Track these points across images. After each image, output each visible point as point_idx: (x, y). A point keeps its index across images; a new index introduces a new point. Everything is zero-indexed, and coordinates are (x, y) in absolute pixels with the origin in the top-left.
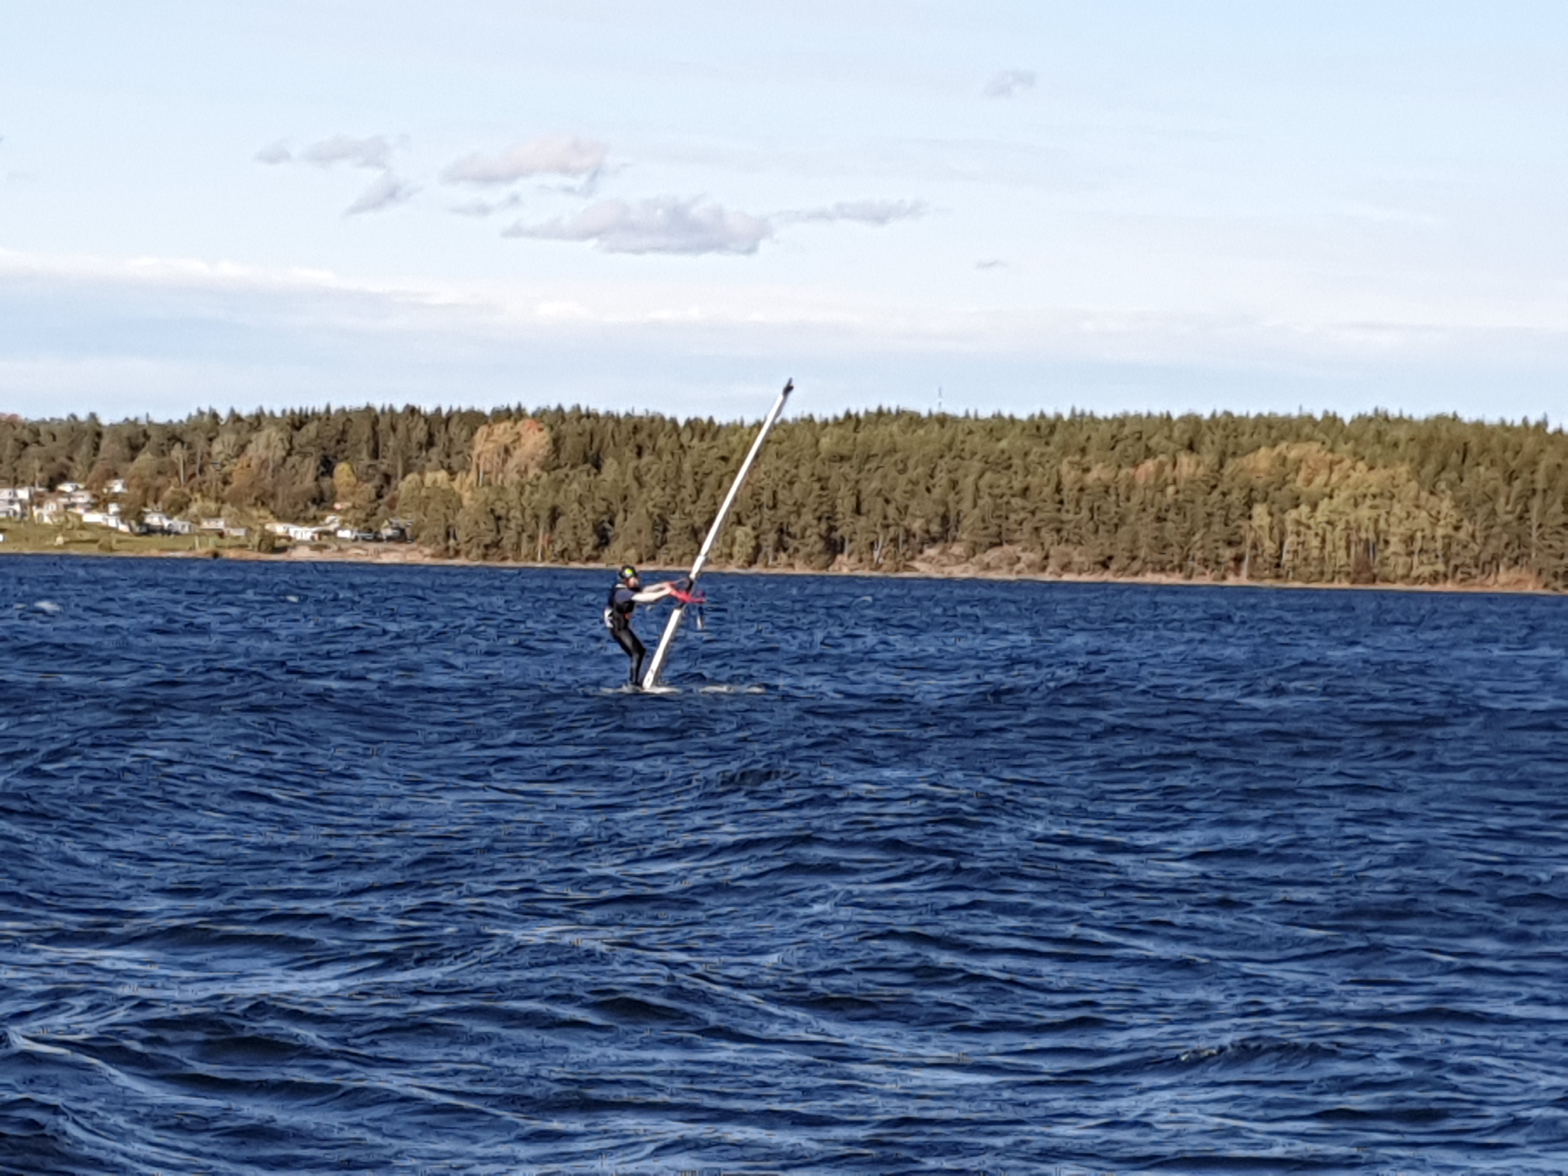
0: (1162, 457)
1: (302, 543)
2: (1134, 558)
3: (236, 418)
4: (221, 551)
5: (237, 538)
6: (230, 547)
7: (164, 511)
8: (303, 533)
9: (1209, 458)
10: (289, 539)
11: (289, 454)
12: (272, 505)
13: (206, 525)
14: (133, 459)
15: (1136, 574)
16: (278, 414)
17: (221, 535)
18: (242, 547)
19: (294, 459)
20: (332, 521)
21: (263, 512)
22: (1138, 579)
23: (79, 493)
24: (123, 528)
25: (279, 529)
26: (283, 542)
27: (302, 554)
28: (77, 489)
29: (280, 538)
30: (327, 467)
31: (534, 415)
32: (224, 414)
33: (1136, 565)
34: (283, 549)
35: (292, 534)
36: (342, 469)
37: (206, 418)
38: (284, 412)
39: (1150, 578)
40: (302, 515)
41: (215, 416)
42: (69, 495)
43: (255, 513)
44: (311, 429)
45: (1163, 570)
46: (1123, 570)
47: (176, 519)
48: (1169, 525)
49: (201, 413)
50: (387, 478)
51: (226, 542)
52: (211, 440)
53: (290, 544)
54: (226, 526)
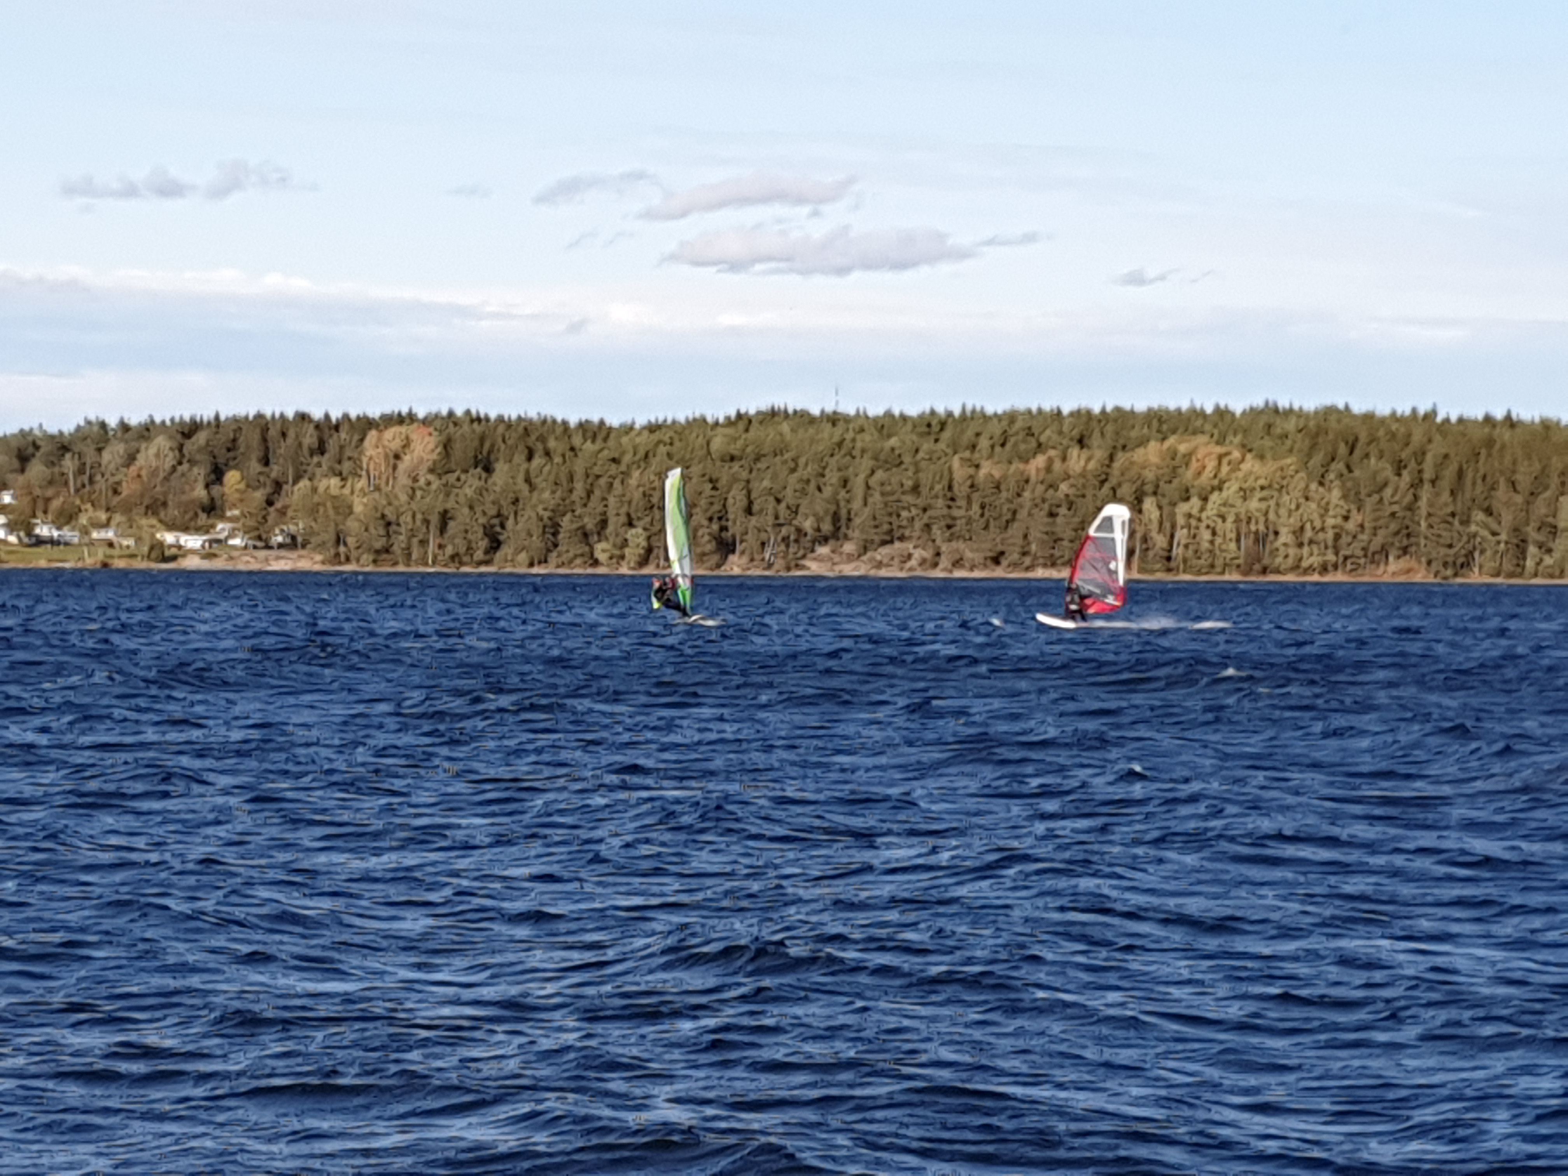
0: (1052, 453)
1: (193, 552)
2: (1024, 554)
3: (125, 427)
4: (110, 561)
5: (128, 547)
6: (121, 557)
7: (53, 522)
8: (193, 541)
9: (1099, 454)
10: (180, 547)
11: (180, 463)
12: (162, 515)
13: (95, 535)
14: (23, 471)
15: (1027, 569)
16: (168, 423)
17: (111, 545)
18: (133, 556)
19: (185, 466)
20: (222, 528)
21: (154, 521)
22: (1030, 575)
24: (12, 539)
25: (169, 538)
26: (174, 551)
27: (192, 563)
29: (171, 546)
30: (217, 474)
31: (426, 422)
32: (112, 422)
33: (1027, 561)
34: (174, 558)
35: (182, 542)
36: (232, 477)
37: (96, 429)
38: (172, 420)
39: (1040, 573)
40: (192, 524)
41: (103, 425)
43: (144, 522)
44: (201, 438)
45: (1053, 565)
46: (1015, 565)
47: (66, 528)
48: (1059, 520)
49: (89, 423)
50: (278, 486)
51: (116, 552)
52: (100, 450)
53: (181, 552)
54: (116, 534)
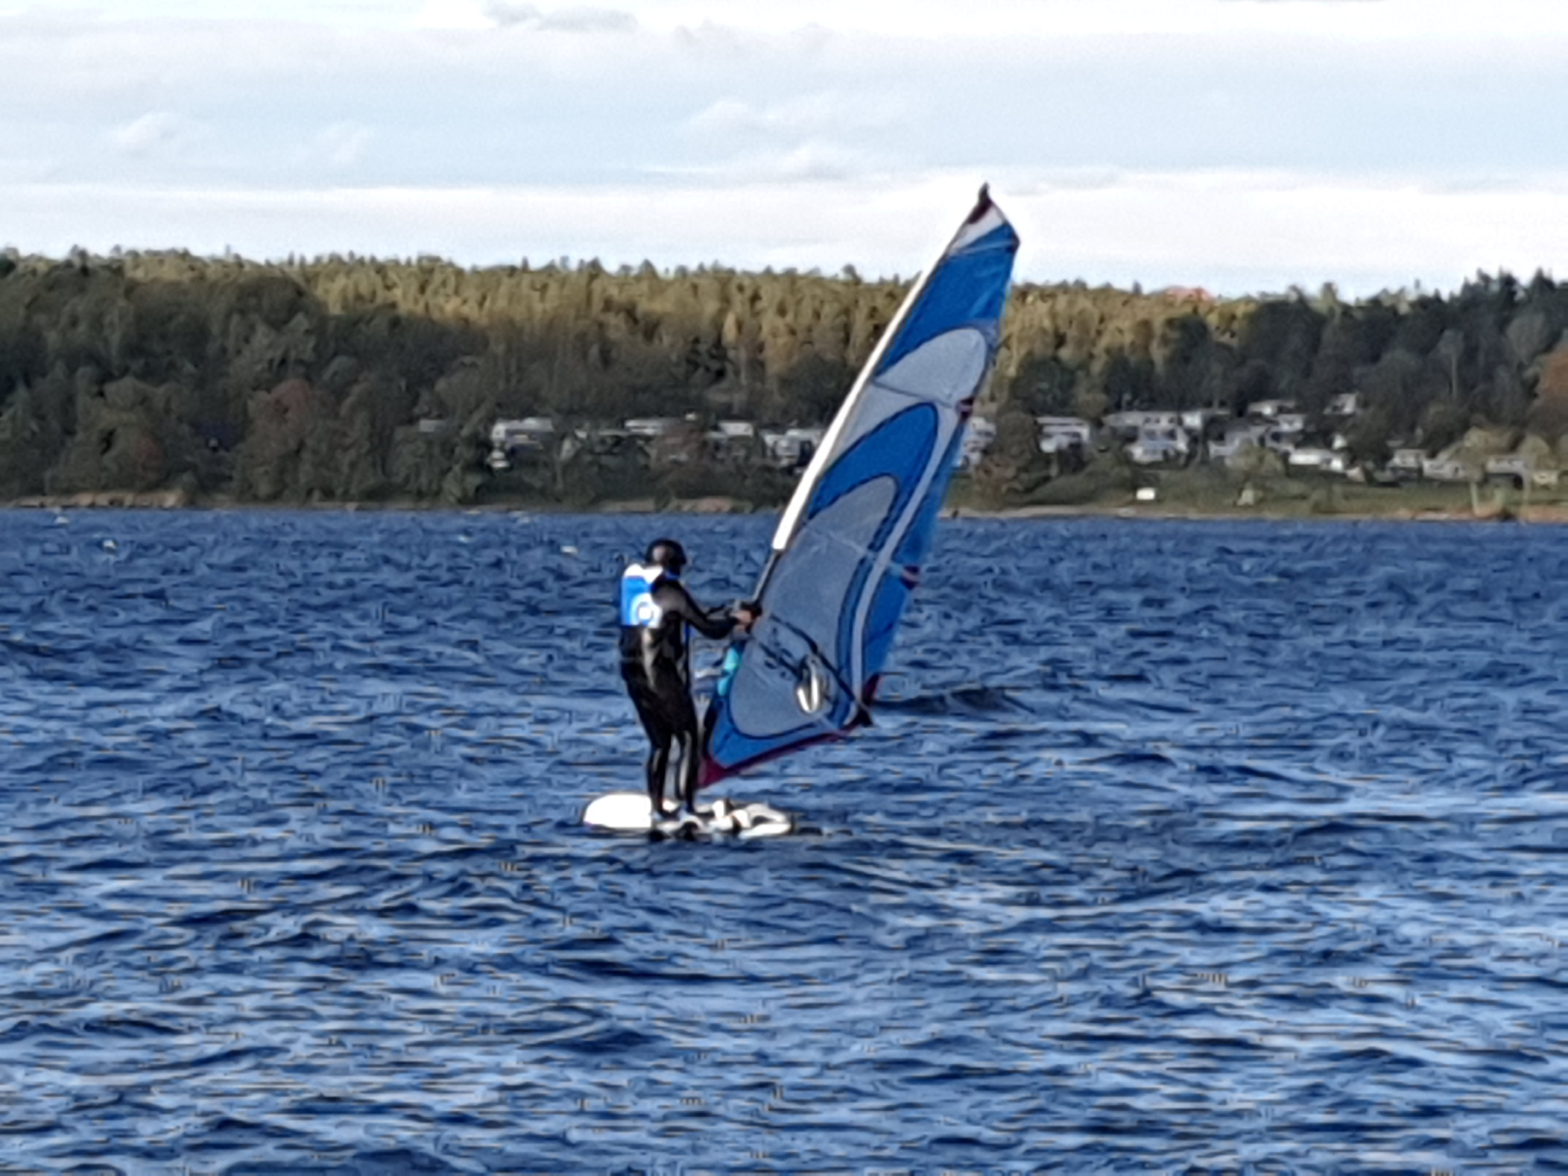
3: (1544, 286)
4: (1512, 510)
5: (1546, 487)
6: (1533, 503)
7: (1423, 445)
13: (1492, 465)
17: (1517, 481)
23: (1282, 418)
24: (1355, 473)
28: (1281, 410)
32: (1524, 277)
41: (1508, 281)
42: (1270, 421)
49: (1485, 278)
51: (1526, 494)
52: (1502, 325)
54: (1526, 466)
